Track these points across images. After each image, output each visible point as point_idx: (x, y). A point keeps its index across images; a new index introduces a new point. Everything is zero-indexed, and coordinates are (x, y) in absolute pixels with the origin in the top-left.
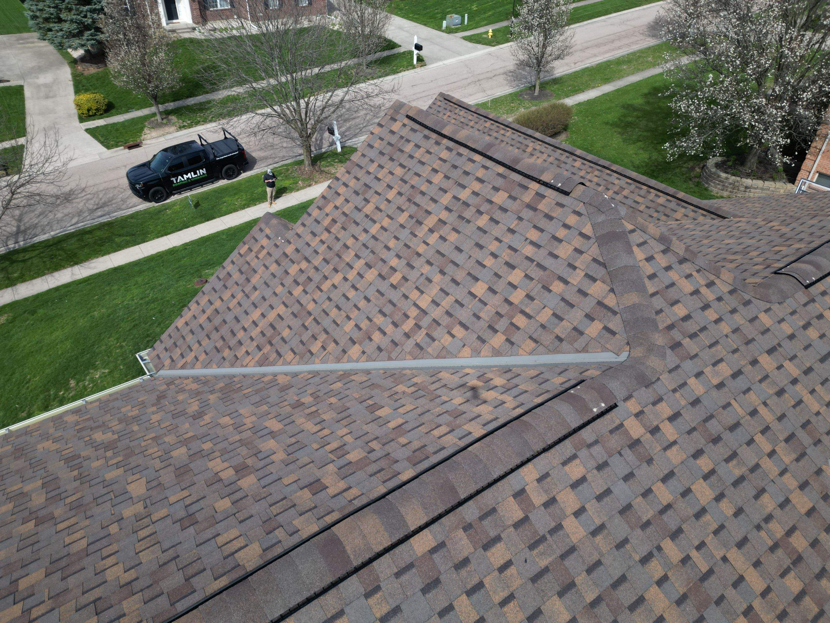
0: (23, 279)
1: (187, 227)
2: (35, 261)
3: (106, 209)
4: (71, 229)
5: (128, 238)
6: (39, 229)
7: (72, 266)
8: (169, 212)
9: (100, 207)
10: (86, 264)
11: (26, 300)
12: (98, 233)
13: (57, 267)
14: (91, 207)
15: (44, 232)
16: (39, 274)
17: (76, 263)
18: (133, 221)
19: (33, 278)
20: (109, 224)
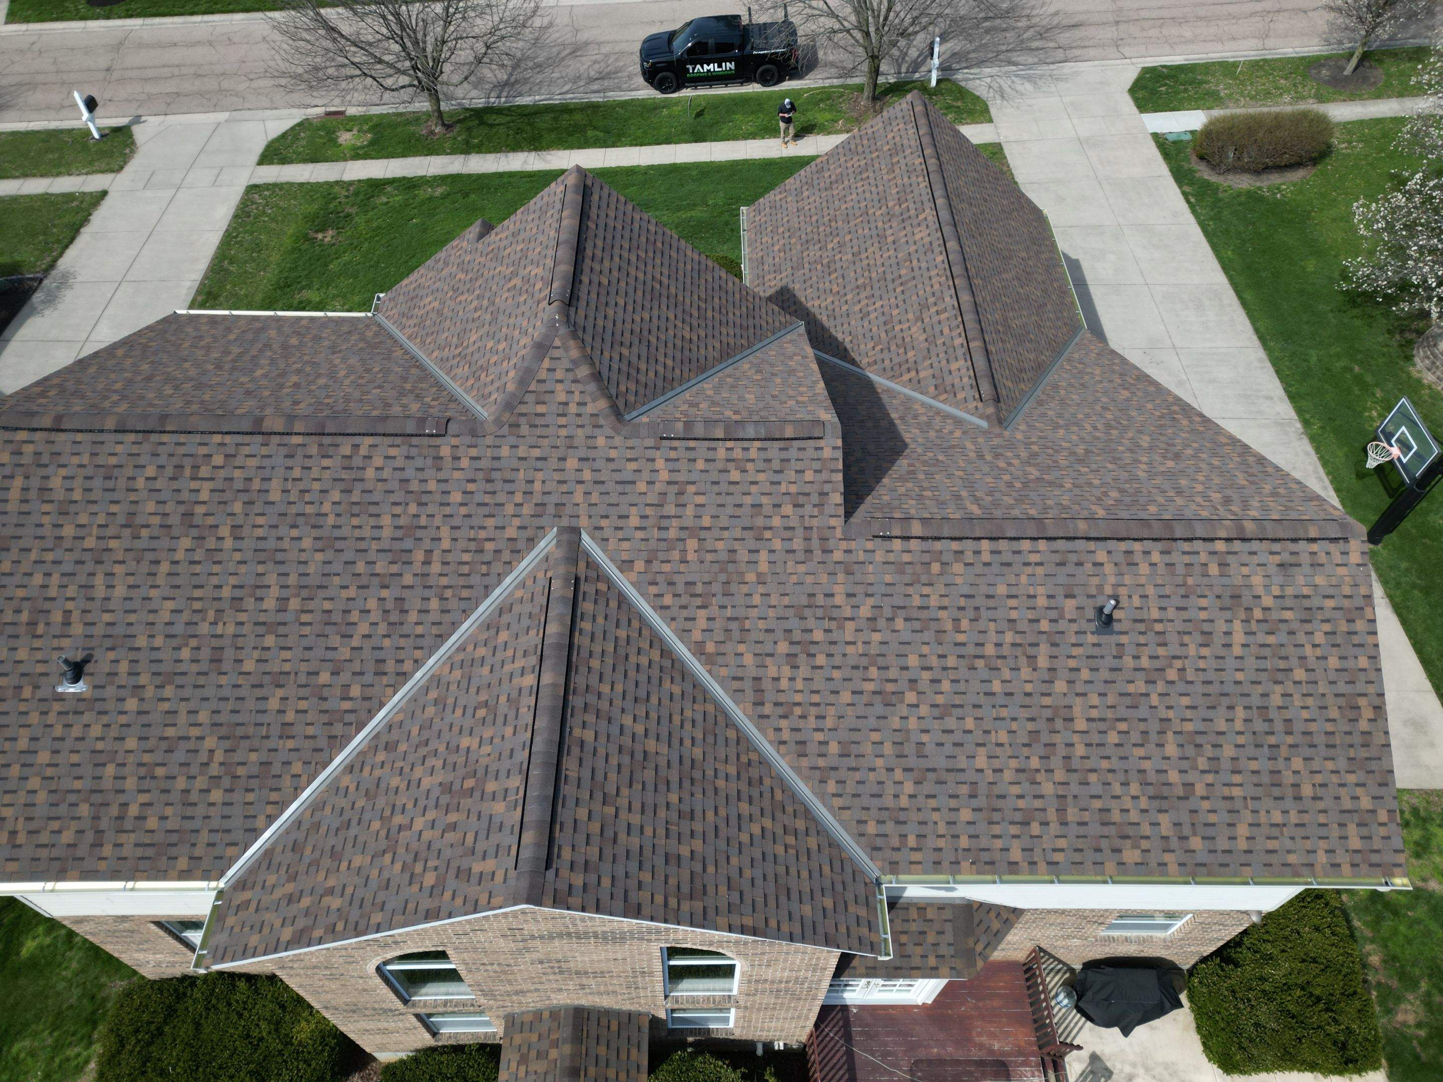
0: (480, 149)
1: (668, 142)
2: (502, 130)
3: (606, 83)
4: (556, 100)
5: (601, 135)
6: (526, 88)
7: (530, 151)
8: (665, 112)
9: (602, 77)
10: (544, 154)
11: (470, 176)
12: (578, 117)
13: (515, 147)
14: (592, 73)
15: (530, 93)
16: (496, 148)
17: (536, 149)
18: (621, 111)
19: (489, 152)
20: (594, 107)
